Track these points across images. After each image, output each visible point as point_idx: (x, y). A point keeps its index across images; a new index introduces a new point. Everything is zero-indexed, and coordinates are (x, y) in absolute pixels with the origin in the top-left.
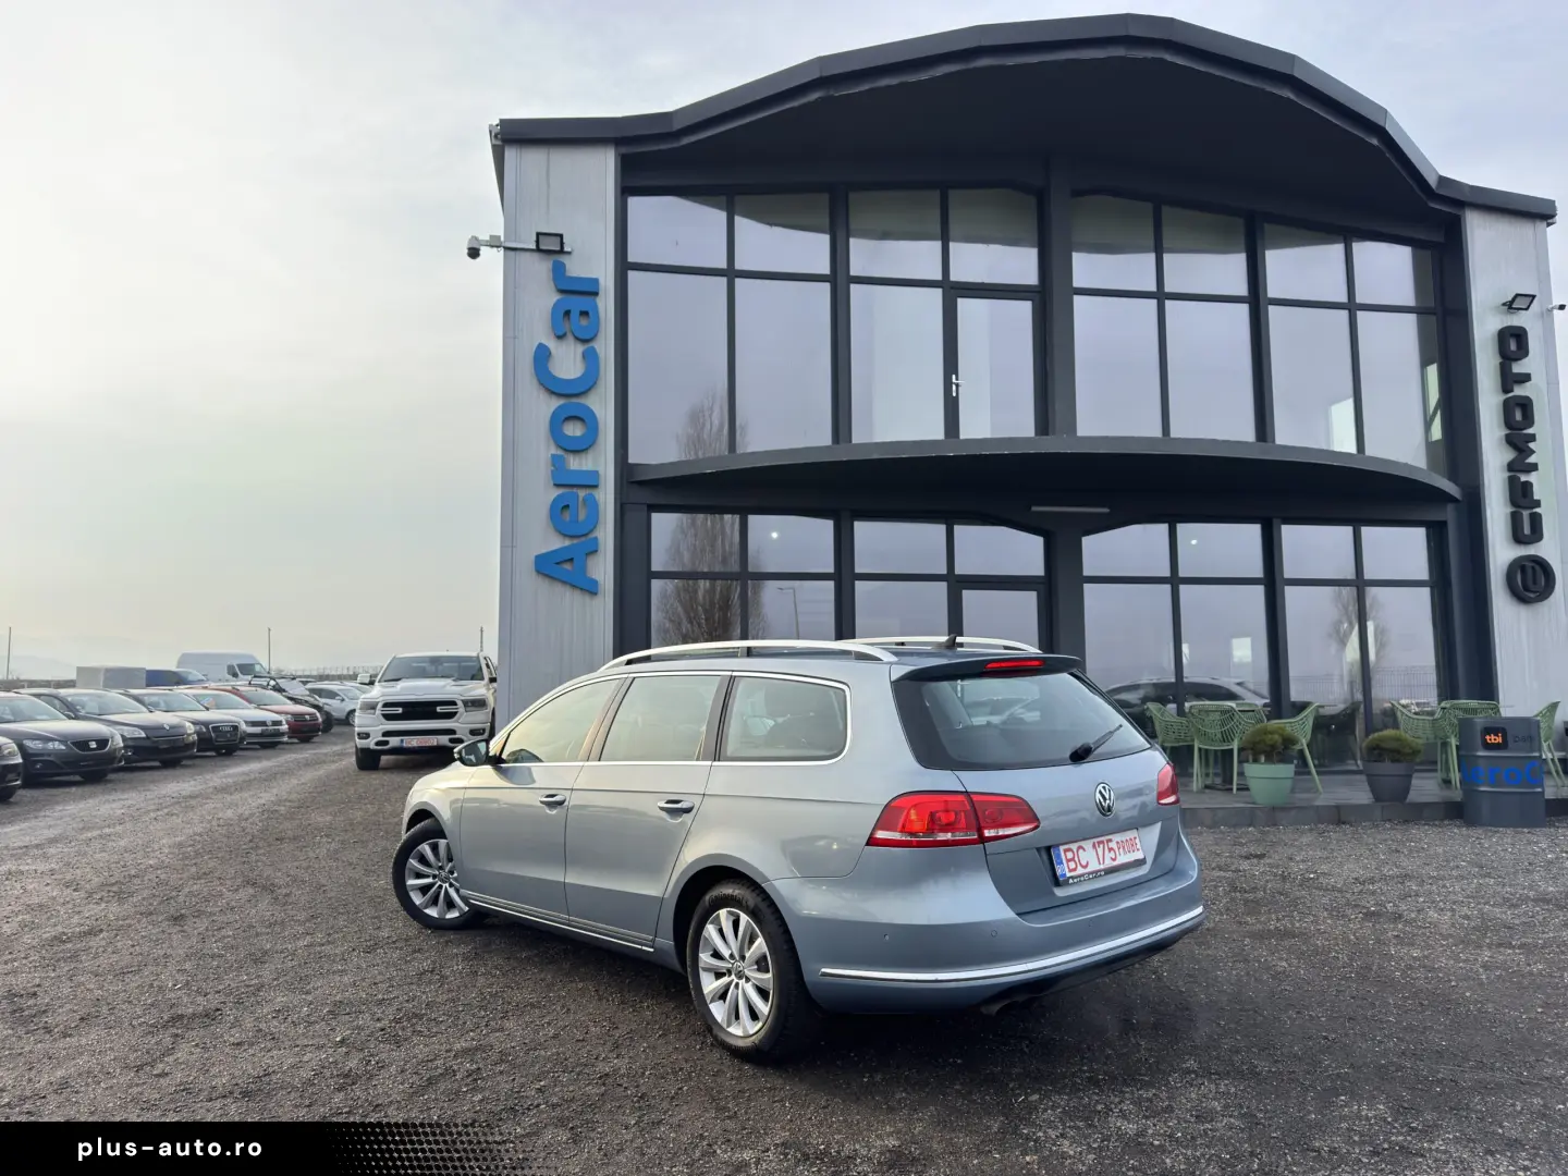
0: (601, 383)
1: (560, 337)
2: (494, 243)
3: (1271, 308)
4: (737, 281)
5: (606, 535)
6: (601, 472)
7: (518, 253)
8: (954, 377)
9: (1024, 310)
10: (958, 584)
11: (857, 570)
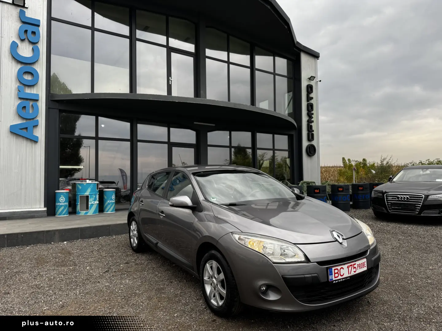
1: (23, 40)
3: (256, 71)
4: (95, 32)
5: (42, 119)
6: (40, 95)
7: (3, 3)
8: (170, 78)
9: (191, 60)
10: (171, 145)
11: (138, 139)
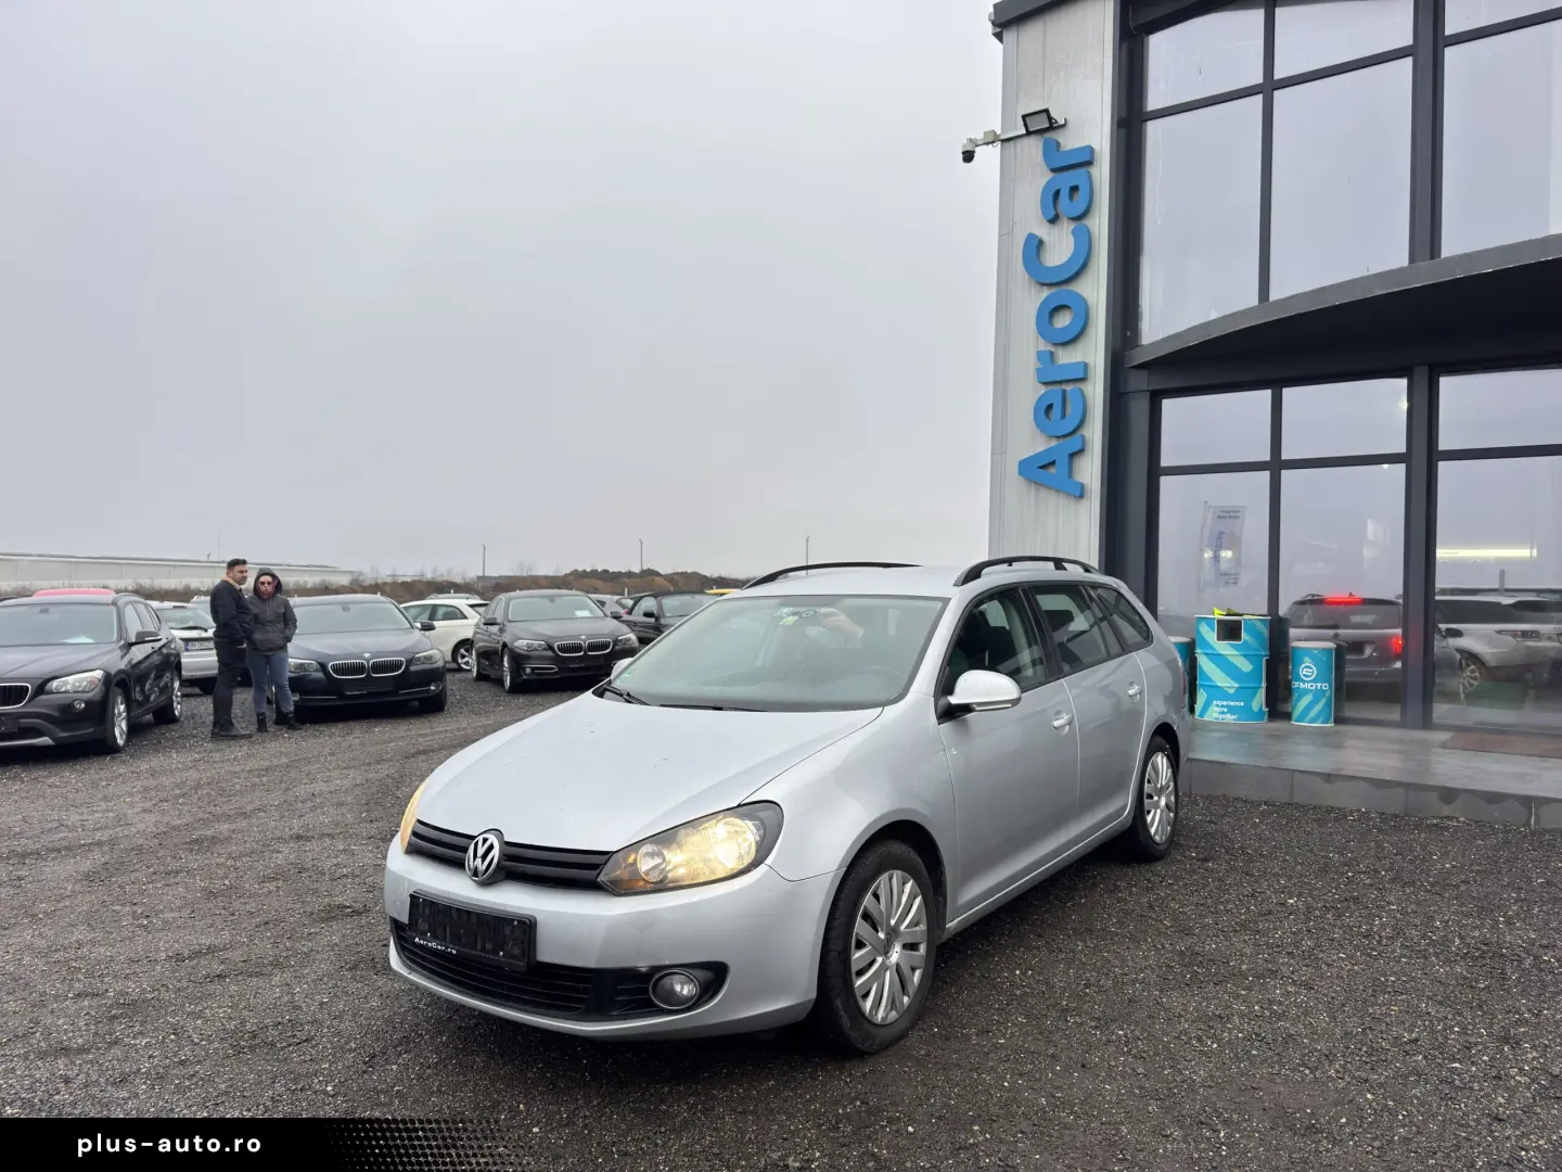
0: (1093, 264)
1: (1054, 220)
2: (991, 139)
4: (1276, 94)
5: (1095, 433)
7: (1012, 143)
